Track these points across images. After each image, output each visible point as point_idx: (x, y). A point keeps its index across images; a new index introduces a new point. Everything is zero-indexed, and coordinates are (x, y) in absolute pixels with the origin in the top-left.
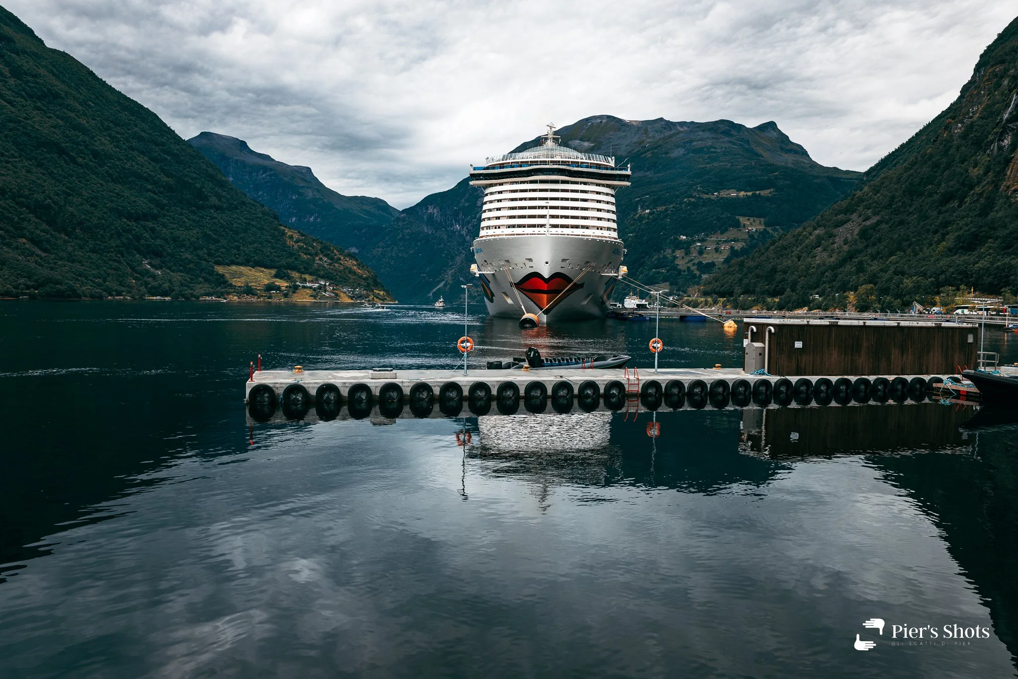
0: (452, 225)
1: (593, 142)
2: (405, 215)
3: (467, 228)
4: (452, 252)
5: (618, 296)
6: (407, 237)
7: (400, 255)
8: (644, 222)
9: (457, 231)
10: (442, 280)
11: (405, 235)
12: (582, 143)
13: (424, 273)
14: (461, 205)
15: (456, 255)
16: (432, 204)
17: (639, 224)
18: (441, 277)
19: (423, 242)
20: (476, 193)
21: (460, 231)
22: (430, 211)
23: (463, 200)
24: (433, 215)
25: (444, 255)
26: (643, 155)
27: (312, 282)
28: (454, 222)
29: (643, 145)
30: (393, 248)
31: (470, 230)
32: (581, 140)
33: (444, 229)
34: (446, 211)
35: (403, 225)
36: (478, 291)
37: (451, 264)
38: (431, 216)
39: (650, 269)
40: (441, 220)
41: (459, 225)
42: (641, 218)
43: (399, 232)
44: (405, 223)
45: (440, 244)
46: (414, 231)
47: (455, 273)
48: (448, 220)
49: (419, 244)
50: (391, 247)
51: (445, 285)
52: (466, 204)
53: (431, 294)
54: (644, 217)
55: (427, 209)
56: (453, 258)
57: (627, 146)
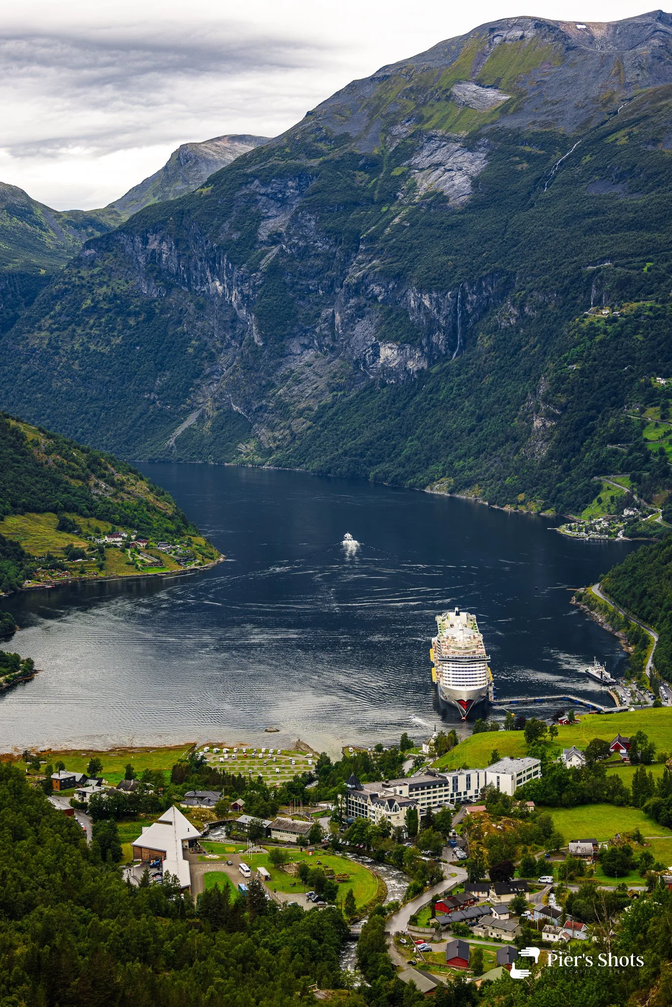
0: (204, 281)
1: (507, 92)
2: (93, 251)
3: (241, 292)
4: (210, 344)
5: (549, 492)
6: (104, 306)
7: (92, 347)
8: (598, 339)
9: (217, 294)
10: (193, 409)
11: (98, 302)
12: (482, 91)
13: (151, 391)
14: (222, 237)
15: (220, 351)
16: (155, 232)
17: (588, 344)
18: (189, 401)
19: (141, 319)
20: (253, 209)
21: (224, 295)
22: (153, 245)
23: (226, 226)
24: (160, 255)
25: (191, 350)
26: (611, 139)
27: (111, 534)
28: (208, 273)
29: (610, 107)
30: (74, 331)
31: (248, 296)
32: (479, 83)
33: (186, 289)
34: (188, 247)
35: (92, 276)
36: (275, 439)
37: (208, 371)
38: (154, 257)
39: (603, 444)
40: (179, 268)
41: (222, 282)
42: (593, 330)
43: (84, 291)
44: (96, 271)
45: (179, 322)
46: (118, 291)
47: (222, 395)
48: (196, 269)
49: (132, 322)
50: (70, 328)
51: (201, 419)
52: (235, 236)
53: (171, 442)
54: (598, 329)
55: (145, 241)
56: (212, 358)
57: (577, 107)
